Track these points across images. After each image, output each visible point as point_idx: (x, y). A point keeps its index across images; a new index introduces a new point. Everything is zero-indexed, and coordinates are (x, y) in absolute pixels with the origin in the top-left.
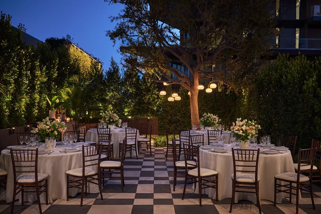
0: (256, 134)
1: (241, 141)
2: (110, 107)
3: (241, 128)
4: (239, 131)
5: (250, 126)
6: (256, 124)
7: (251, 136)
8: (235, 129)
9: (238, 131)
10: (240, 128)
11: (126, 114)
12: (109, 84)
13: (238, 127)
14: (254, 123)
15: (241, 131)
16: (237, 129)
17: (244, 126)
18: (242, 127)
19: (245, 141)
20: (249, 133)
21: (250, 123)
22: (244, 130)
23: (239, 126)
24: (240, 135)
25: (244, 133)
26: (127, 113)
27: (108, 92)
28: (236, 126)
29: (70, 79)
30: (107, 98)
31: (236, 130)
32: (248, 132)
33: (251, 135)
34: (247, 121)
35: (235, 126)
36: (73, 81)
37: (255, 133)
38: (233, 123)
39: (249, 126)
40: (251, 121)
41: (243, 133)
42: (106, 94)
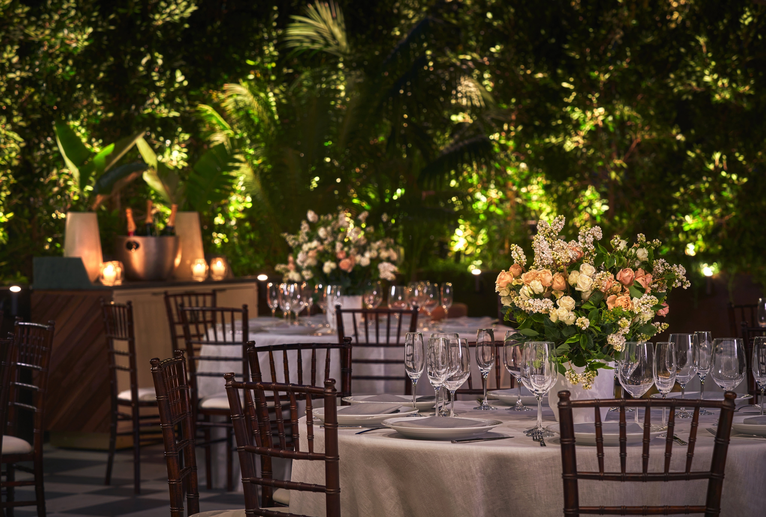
0: (657, 318)
1: (566, 365)
2: (591, 204)
3: (566, 278)
4: (553, 299)
5: (624, 267)
6: (655, 254)
7: (627, 330)
8: (525, 290)
9: (548, 303)
10: (559, 282)
11: (691, 250)
12: (583, 55)
13: (548, 277)
14: (648, 247)
15: (568, 302)
16: (538, 287)
17: (587, 268)
18: (574, 277)
19: (593, 368)
20: (618, 315)
21: (621, 253)
22: (586, 296)
23: (555, 267)
24: (561, 325)
25: (586, 313)
26: (700, 243)
27: (575, 104)
28: (533, 271)
29: (295, 31)
30: (569, 146)
31: (536, 296)
32: (611, 306)
33: (625, 324)
34: (600, 236)
35: (526, 268)
36: (313, 42)
37: (648, 316)
38: (514, 247)
39: (614, 271)
40: (631, 241)
41: (578, 310)
42: (567, 118)
